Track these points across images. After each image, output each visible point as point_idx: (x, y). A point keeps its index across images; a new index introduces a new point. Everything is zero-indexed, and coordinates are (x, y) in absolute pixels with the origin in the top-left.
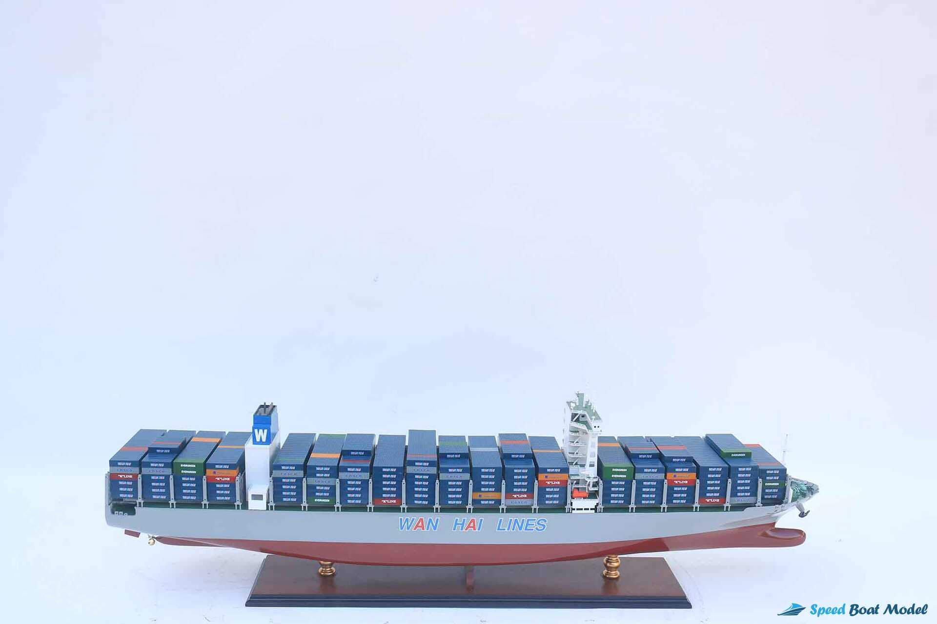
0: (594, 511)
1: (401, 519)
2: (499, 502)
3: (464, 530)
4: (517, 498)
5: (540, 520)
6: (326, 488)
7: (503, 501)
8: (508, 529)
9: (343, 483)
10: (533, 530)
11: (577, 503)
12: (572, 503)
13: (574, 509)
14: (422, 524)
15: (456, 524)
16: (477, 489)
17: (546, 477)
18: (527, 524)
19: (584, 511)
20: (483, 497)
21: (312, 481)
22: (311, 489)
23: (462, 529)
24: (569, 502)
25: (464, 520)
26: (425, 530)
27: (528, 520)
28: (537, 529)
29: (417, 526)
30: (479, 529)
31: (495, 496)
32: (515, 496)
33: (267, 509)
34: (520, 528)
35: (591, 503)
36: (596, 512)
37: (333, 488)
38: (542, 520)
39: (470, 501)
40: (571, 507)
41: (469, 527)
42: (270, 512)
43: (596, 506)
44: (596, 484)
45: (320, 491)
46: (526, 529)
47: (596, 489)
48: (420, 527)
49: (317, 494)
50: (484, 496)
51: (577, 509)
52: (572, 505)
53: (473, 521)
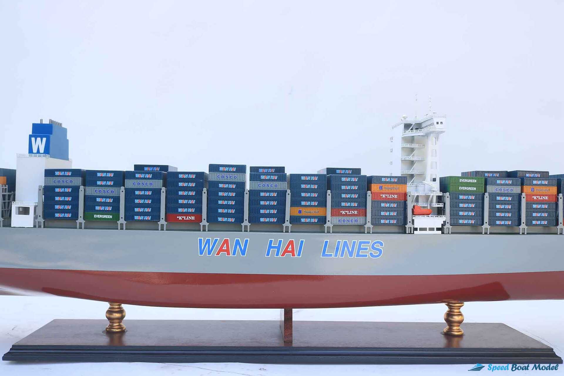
0: (440, 232)
1: (200, 240)
2: (323, 220)
3: (280, 256)
4: (346, 215)
5: (375, 243)
6: (108, 200)
7: (329, 217)
8: (336, 255)
9: (130, 193)
10: (366, 256)
11: (420, 222)
12: (413, 221)
13: (416, 229)
14: (228, 246)
15: (270, 247)
16: (295, 203)
17: (381, 188)
18: (360, 249)
19: (428, 232)
20: (303, 214)
21: (91, 191)
22: (90, 201)
23: (277, 255)
24: (409, 219)
25: (280, 241)
26: (231, 255)
27: (361, 243)
28: (371, 254)
29: (221, 250)
30: (299, 255)
31: (318, 212)
32: (343, 213)
33: (35, 226)
34: (351, 254)
35: (437, 221)
36: (443, 233)
37: (117, 199)
38: (378, 242)
39: (287, 217)
40: (412, 227)
41: (286, 251)
42: (37, 229)
43: (443, 225)
44: (440, 199)
45: (101, 204)
46: (358, 255)
47: (441, 205)
48: (224, 251)
49: (97, 208)
50: (305, 212)
51: (421, 229)
52: (413, 223)
53: (291, 243)
